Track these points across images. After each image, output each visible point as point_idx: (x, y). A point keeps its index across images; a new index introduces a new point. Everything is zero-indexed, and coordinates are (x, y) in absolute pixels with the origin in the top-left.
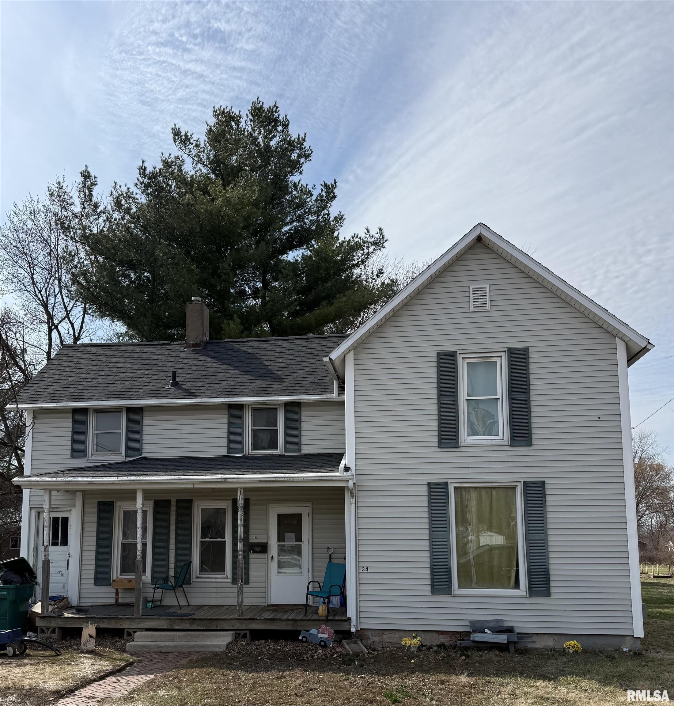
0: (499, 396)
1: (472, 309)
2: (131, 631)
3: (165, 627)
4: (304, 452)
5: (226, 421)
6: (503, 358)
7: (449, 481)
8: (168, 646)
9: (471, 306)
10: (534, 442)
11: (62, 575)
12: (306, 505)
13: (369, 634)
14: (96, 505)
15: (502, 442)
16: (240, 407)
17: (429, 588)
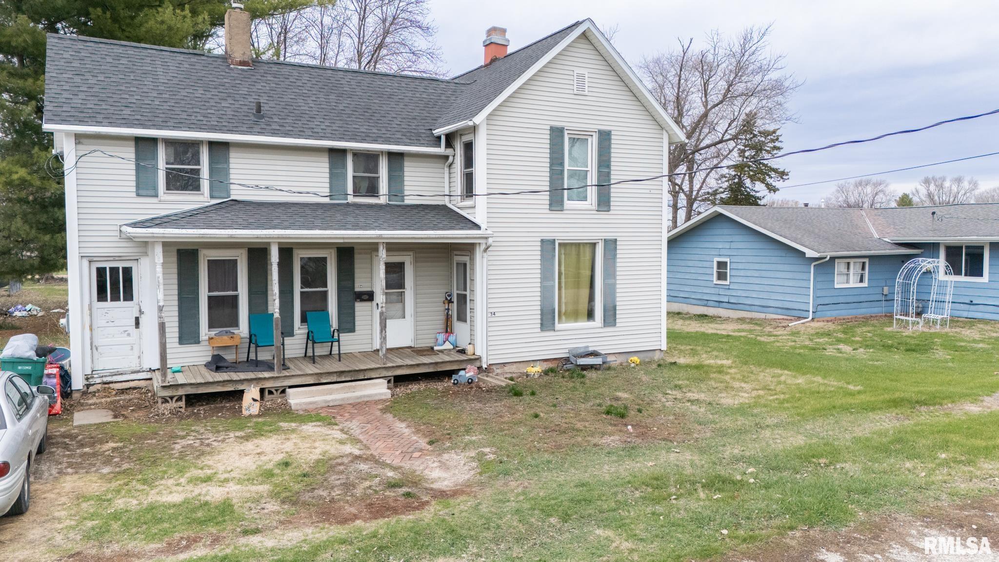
0: (589, 168)
1: (576, 92)
2: (273, 390)
3: (312, 382)
4: (408, 201)
5: (327, 165)
6: (594, 137)
7: (556, 238)
8: (335, 400)
9: (575, 89)
10: (612, 208)
11: (129, 335)
12: (409, 254)
13: (494, 367)
14: (175, 253)
15: (590, 207)
16: (343, 152)
17: (539, 326)
